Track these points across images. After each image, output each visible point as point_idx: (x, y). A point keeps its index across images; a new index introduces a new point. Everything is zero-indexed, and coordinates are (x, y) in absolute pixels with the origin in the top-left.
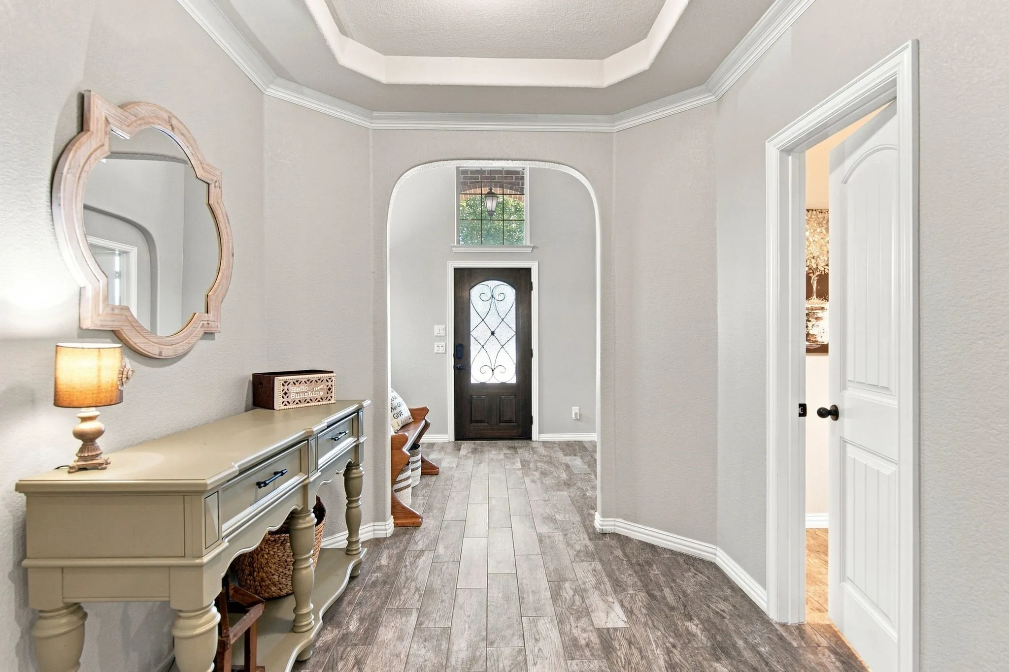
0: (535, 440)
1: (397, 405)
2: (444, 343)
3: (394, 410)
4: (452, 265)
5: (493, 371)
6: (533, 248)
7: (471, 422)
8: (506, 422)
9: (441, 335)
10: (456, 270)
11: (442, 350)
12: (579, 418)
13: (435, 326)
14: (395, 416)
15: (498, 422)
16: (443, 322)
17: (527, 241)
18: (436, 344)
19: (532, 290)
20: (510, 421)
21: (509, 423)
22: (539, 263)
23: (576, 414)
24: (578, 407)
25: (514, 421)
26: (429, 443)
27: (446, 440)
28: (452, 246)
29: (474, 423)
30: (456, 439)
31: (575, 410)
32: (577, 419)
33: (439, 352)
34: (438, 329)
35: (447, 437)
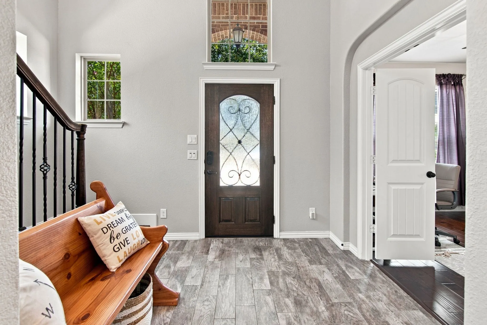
0: (276, 237)
1: (121, 232)
2: (196, 151)
3: (116, 239)
4: (203, 81)
5: (239, 175)
6: (276, 66)
7: (220, 222)
8: (251, 221)
9: (193, 143)
10: (207, 85)
11: (194, 157)
12: (315, 218)
13: (188, 135)
14: (115, 248)
15: (244, 221)
16: (195, 132)
17: (271, 60)
18: (189, 151)
19: (275, 104)
20: (254, 220)
21: (254, 221)
22: (280, 80)
23: (313, 214)
24: (315, 208)
25: (258, 220)
26: (182, 241)
27: (197, 238)
28: (203, 64)
29: (222, 222)
30: (207, 236)
31: (312, 211)
32: (313, 219)
33: (191, 158)
34: (191, 139)
35: (198, 235)
